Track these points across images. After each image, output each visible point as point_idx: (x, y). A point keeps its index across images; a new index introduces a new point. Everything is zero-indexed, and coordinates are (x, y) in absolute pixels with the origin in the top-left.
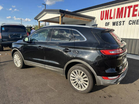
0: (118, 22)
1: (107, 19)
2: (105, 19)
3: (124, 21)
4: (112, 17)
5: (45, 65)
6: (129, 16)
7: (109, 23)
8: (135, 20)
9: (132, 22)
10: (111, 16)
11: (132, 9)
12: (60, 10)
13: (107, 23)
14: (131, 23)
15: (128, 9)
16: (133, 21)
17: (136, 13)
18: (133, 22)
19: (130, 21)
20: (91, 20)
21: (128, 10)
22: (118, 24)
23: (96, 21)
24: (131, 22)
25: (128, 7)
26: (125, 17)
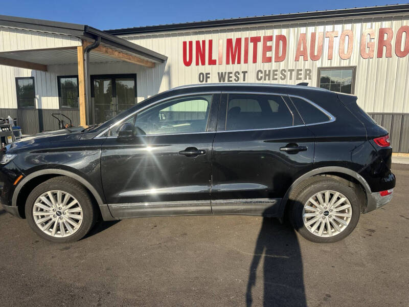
0: (231, 73)
1: (203, 64)
2: (197, 64)
3: (246, 72)
4: (215, 61)
5: (213, 201)
6: (255, 61)
7: (209, 74)
8: (269, 71)
9: (262, 75)
10: (213, 58)
11: (260, 45)
12: (86, 27)
13: (202, 74)
14: (261, 77)
15: (252, 43)
16: (265, 71)
17: (268, 54)
18: (266, 75)
19: (260, 73)
20: (154, 63)
21: (251, 45)
22: (231, 77)
23: (169, 67)
24: (260, 75)
25: (251, 38)
26: (246, 61)
